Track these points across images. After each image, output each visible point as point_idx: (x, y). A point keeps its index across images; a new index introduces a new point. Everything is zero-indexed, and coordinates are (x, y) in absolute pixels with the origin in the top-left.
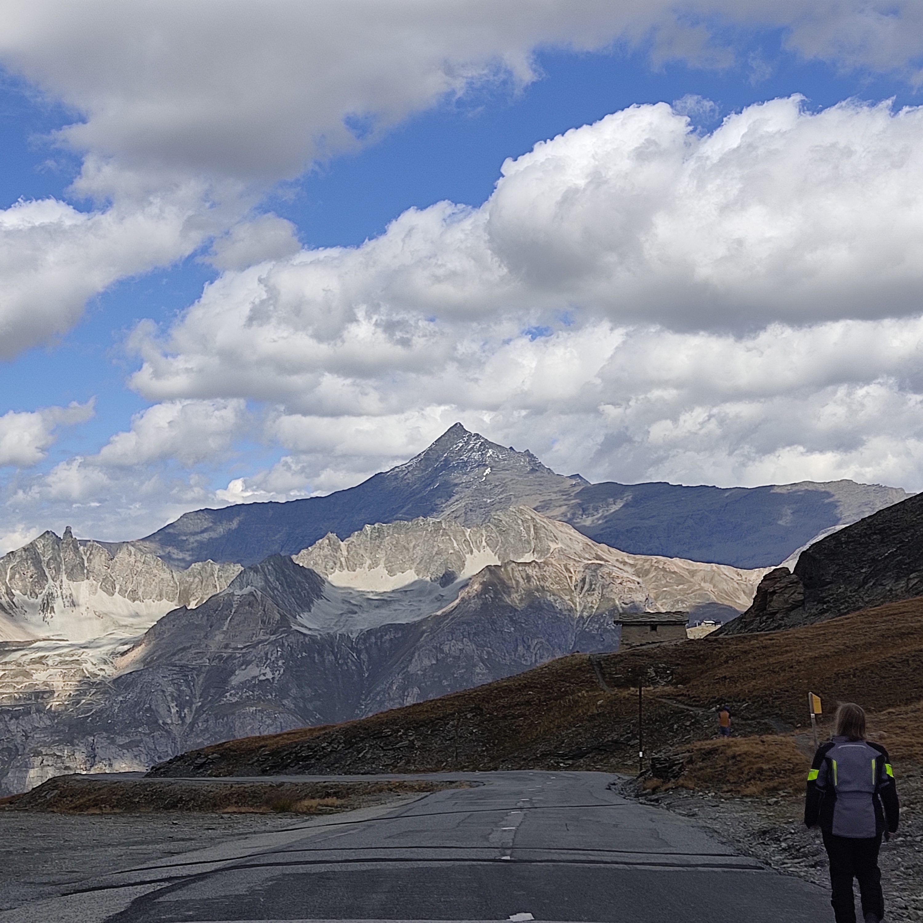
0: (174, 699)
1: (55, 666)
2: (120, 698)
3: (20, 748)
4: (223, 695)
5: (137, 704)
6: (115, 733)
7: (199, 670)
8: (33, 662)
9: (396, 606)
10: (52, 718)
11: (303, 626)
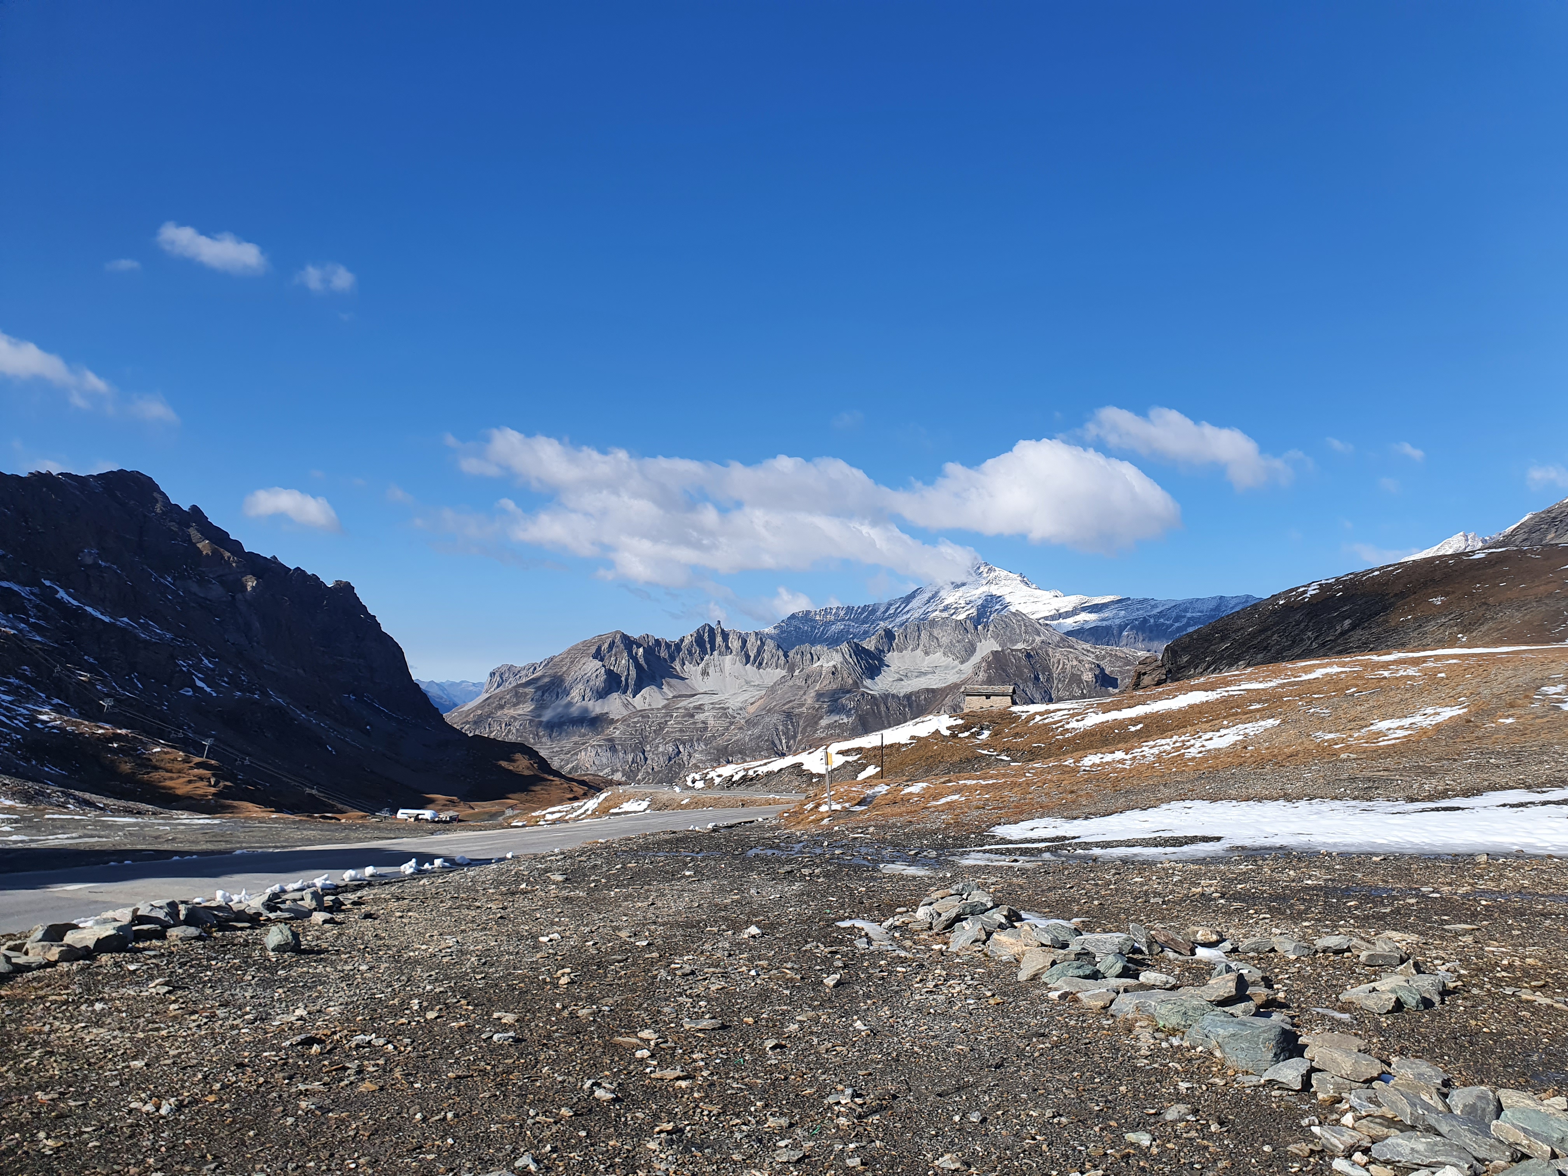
0: (784, 734)
1: (709, 711)
2: (750, 732)
3: (686, 763)
4: (815, 732)
5: (760, 736)
6: (746, 755)
7: (800, 715)
8: (696, 708)
9: (930, 676)
10: (706, 745)
11: (867, 688)
